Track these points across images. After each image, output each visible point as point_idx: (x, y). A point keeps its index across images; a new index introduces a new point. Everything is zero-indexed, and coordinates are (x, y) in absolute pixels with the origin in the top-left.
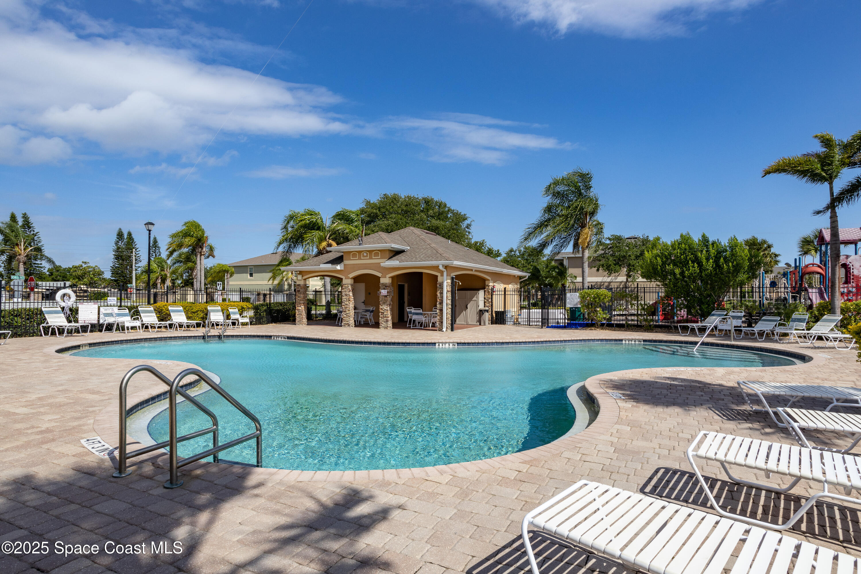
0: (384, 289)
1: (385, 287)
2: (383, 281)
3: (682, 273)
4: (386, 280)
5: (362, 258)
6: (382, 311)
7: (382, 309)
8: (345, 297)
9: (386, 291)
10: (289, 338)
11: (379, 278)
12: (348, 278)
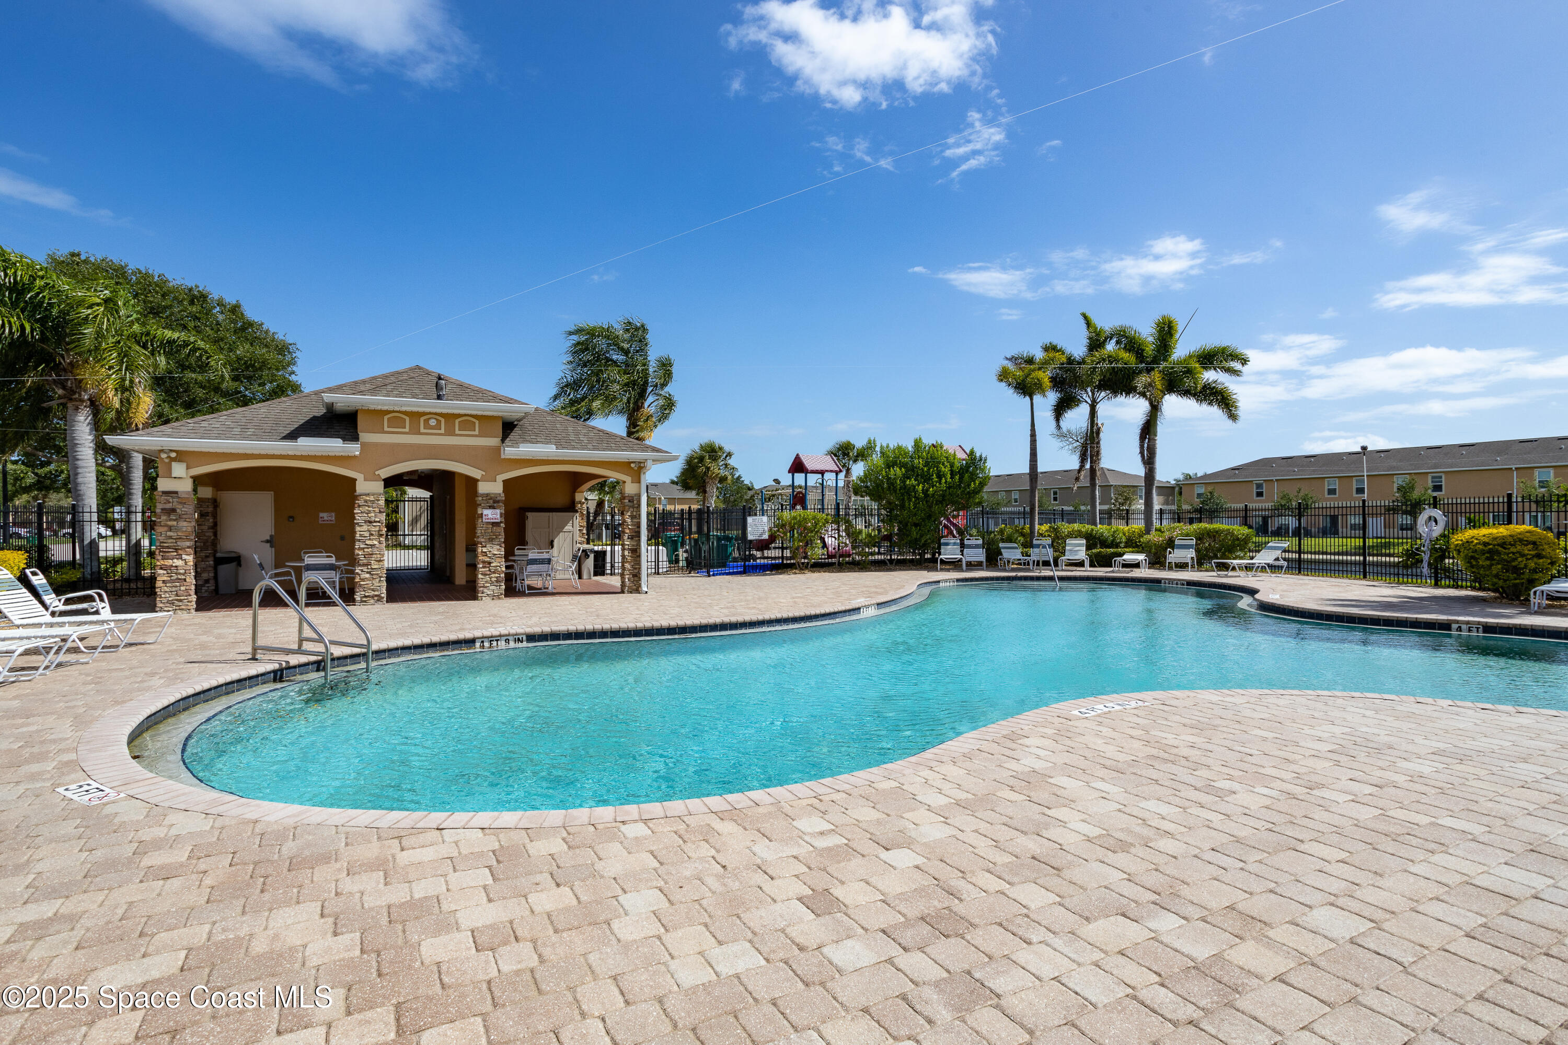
0: (492, 507)
1: (493, 502)
2: (484, 488)
3: (925, 492)
4: (491, 487)
5: (422, 430)
6: (487, 559)
7: (485, 554)
8: (365, 528)
9: (498, 511)
10: (531, 638)
11: (477, 480)
12: (376, 478)
